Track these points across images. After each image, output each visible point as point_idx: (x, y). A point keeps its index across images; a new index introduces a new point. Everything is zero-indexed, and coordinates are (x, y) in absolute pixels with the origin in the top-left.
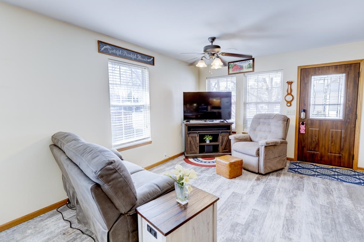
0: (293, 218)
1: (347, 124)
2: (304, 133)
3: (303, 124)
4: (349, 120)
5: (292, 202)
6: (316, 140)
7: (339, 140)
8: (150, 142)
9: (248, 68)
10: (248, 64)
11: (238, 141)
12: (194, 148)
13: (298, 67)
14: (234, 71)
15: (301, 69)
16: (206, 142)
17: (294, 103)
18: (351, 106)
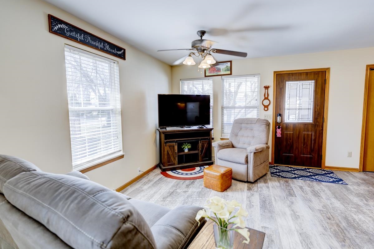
0: (305, 231)
1: (316, 127)
2: (280, 136)
3: (279, 128)
4: (318, 123)
5: (293, 210)
6: (290, 142)
7: (309, 142)
8: (122, 157)
9: (225, 71)
10: (225, 66)
11: (221, 148)
12: (172, 158)
13: (274, 72)
14: (211, 73)
15: (277, 74)
16: (184, 151)
17: (271, 107)
18: (319, 110)
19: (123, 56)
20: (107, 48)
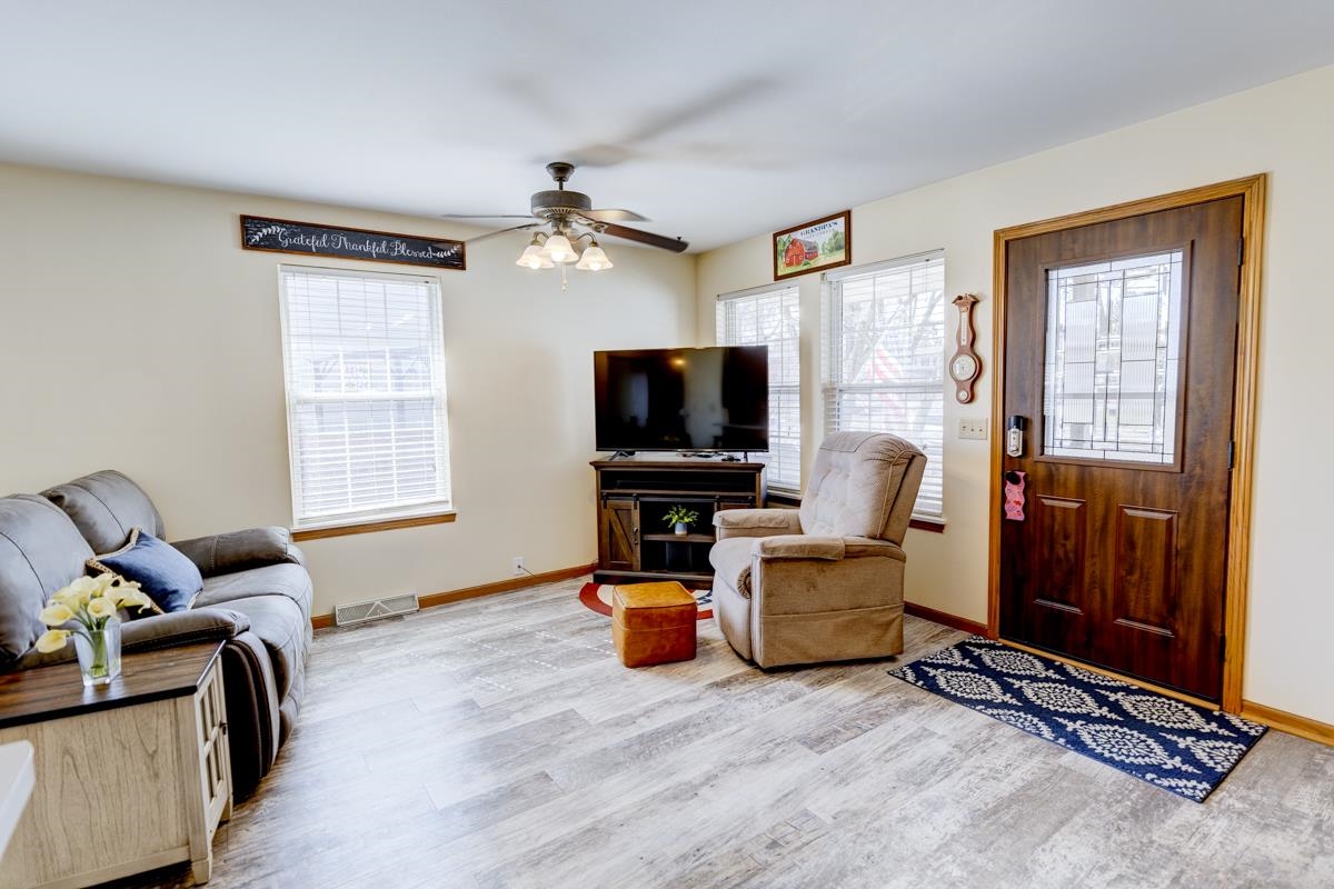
1: (1193, 490)
2: (1021, 518)
3: (1016, 481)
4: (1202, 467)
6: (1066, 552)
7: (1159, 560)
8: (450, 518)
9: (831, 251)
10: (831, 235)
12: (624, 549)
13: (997, 232)
15: (1007, 243)
17: (985, 387)
18: (1207, 402)
19: (457, 262)
20: (399, 252)
